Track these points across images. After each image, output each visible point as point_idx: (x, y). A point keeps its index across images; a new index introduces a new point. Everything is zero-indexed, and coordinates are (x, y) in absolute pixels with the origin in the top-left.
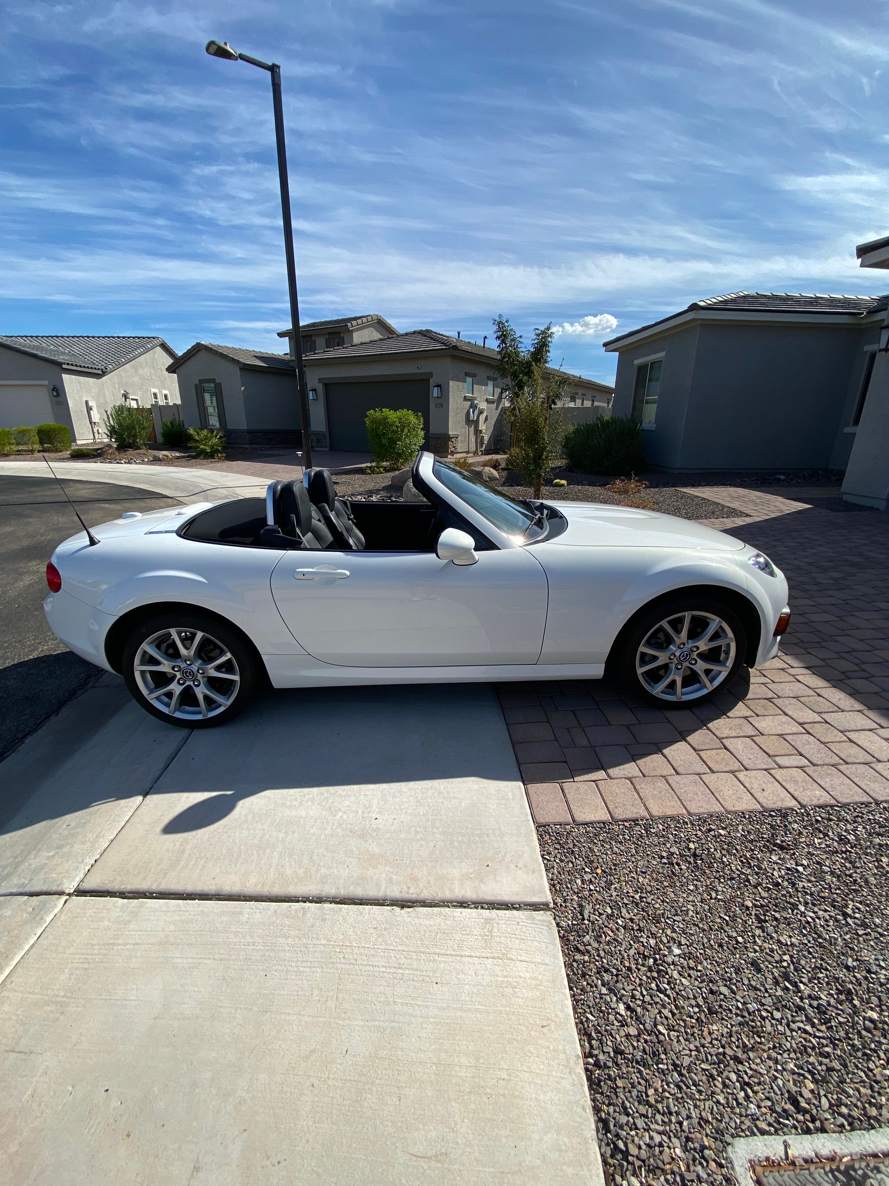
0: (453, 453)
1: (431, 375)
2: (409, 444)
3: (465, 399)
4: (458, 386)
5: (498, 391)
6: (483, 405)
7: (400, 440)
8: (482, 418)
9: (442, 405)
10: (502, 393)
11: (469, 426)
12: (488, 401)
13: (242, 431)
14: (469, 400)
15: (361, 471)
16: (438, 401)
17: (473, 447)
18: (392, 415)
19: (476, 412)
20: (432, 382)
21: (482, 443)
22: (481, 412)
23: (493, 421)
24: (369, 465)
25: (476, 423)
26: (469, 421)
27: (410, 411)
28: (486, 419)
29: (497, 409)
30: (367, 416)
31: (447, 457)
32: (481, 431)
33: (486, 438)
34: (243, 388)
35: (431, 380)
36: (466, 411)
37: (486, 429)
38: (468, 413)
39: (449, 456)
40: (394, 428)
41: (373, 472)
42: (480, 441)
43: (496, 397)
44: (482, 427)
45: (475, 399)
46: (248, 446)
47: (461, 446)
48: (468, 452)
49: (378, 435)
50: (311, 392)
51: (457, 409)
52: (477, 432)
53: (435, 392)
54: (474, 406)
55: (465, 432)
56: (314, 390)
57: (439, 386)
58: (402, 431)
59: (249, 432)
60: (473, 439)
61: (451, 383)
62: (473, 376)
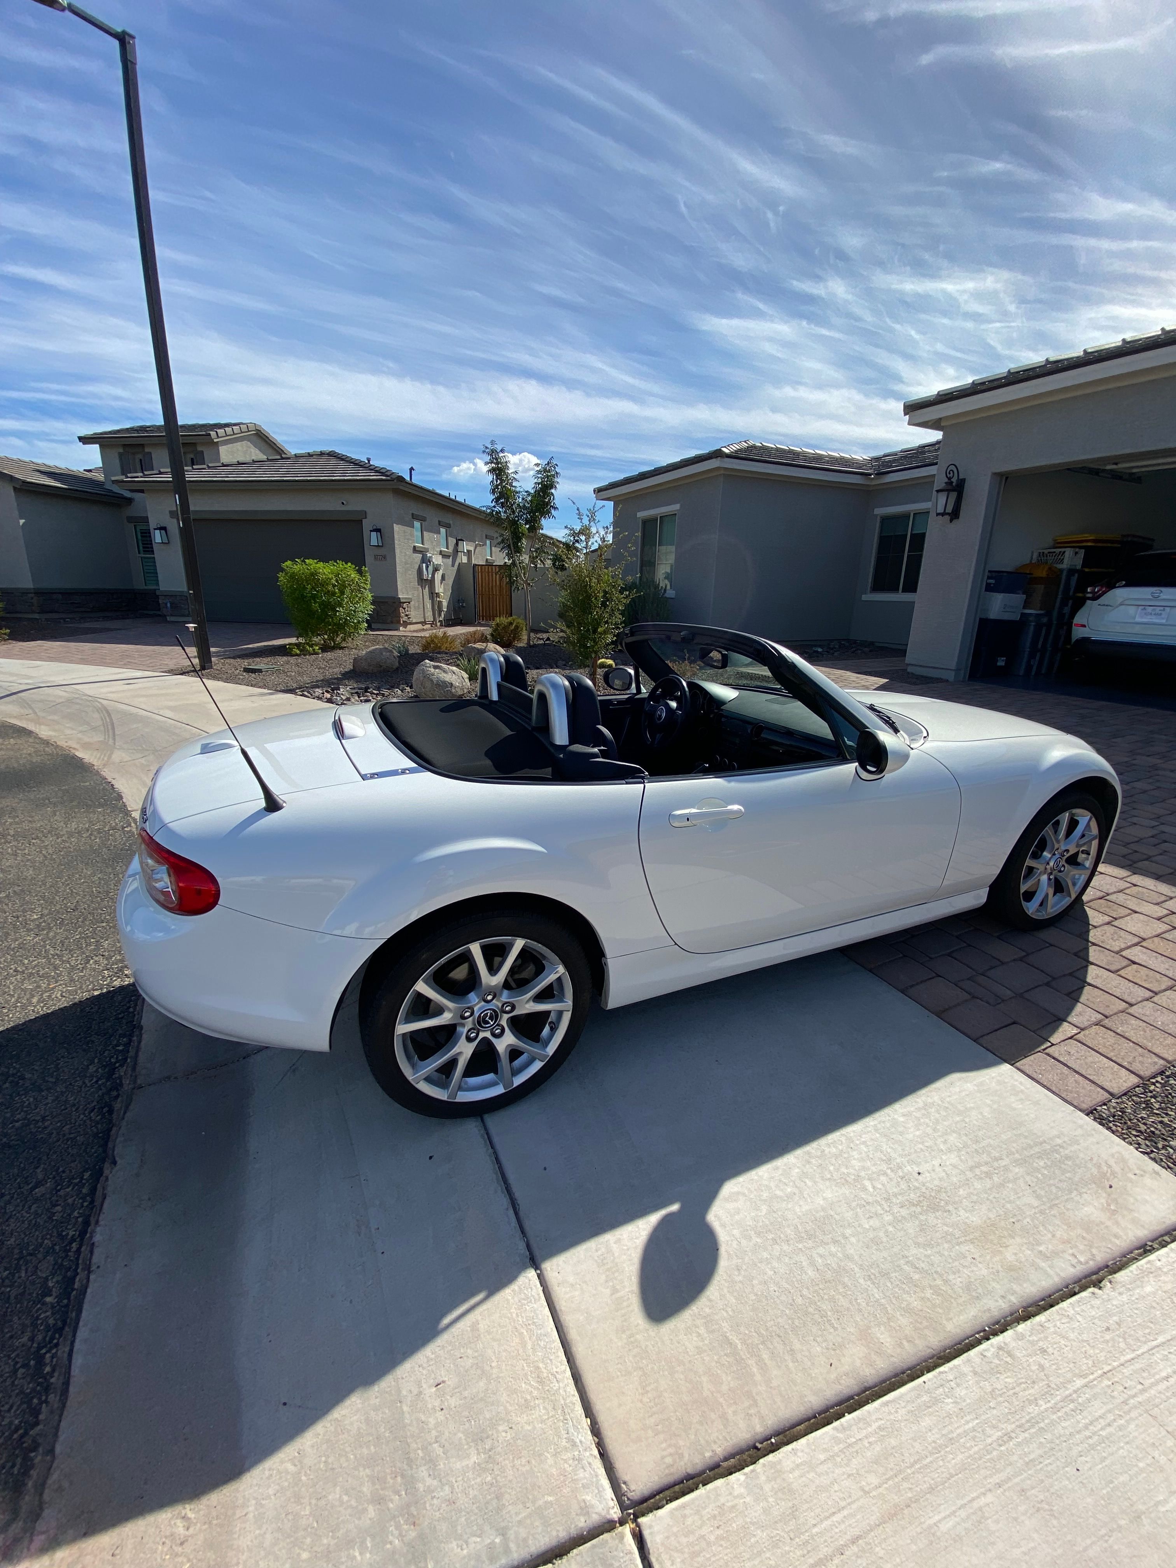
0: (406, 624)
1: (364, 514)
2: (355, 611)
3: (415, 550)
4: (405, 532)
5: (452, 541)
6: (437, 560)
7: (340, 605)
8: (438, 576)
9: (384, 557)
10: (457, 544)
11: (423, 588)
12: (444, 556)
13: (25, 592)
14: (420, 552)
15: (283, 651)
16: (380, 552)
17: (429, 617)
18: (325, 570)
19: (431, 568)
20: (367, 525)
21: (440, 611)
22: (436, 569)
23: (450, 581)
24: (293, 640)
25: (431, 583)
26: (422, 581)
27: (349, 564)
28: (443, 578)
29: (453, 566)
30: (282, 570)
31: (397, 629)
32: (438, 595)
33: (445, 604)
34: (22, 521)
35: (364, 521)
36: (417, 567)
37: (443, 590)
38: (420, 571)
39: (401, 628)
40: (330, 588)
41: (304, 652)
42: (437, 607)
43: (451, 550)
44: (439, 588)
45: (427, 550)
46: (37, 616)
47: (415, 615)
48: (424, 623)
49: (303, 597)
50: (157, 532)
51: (406, 563)
52: (433, 595)
53: (374, 539)
54: (426, 560)
55: (418, 595)
56: (163, 529)
57: (378, 530)
58: (342, 593)
59: (38, 593)
60: (429, 605)
61: (396, 527)
62: (422, 519)
